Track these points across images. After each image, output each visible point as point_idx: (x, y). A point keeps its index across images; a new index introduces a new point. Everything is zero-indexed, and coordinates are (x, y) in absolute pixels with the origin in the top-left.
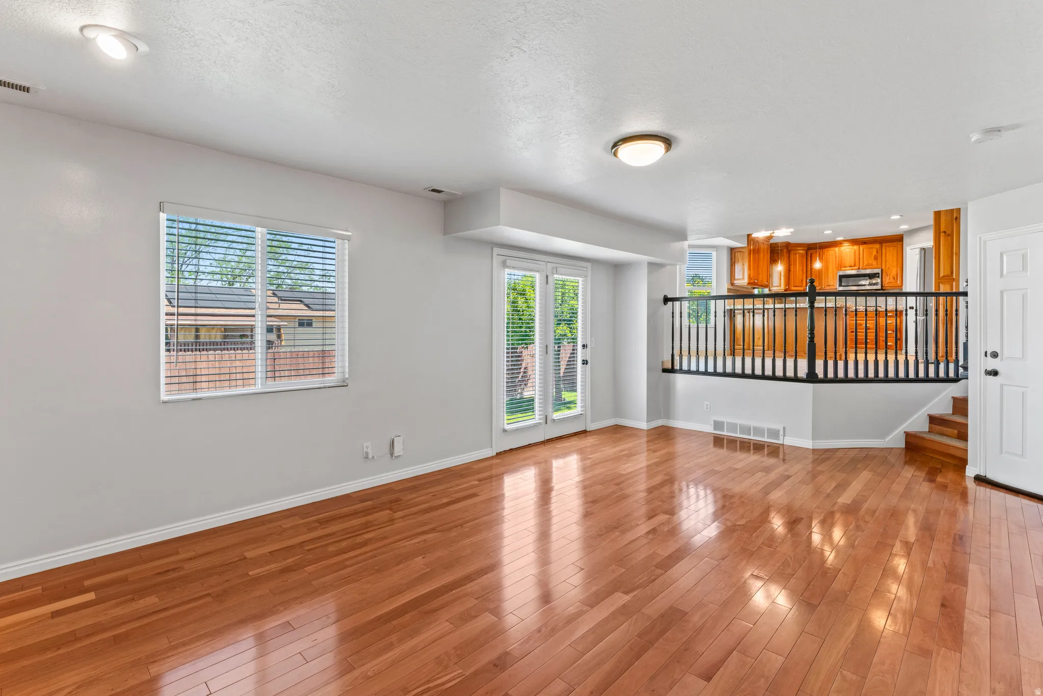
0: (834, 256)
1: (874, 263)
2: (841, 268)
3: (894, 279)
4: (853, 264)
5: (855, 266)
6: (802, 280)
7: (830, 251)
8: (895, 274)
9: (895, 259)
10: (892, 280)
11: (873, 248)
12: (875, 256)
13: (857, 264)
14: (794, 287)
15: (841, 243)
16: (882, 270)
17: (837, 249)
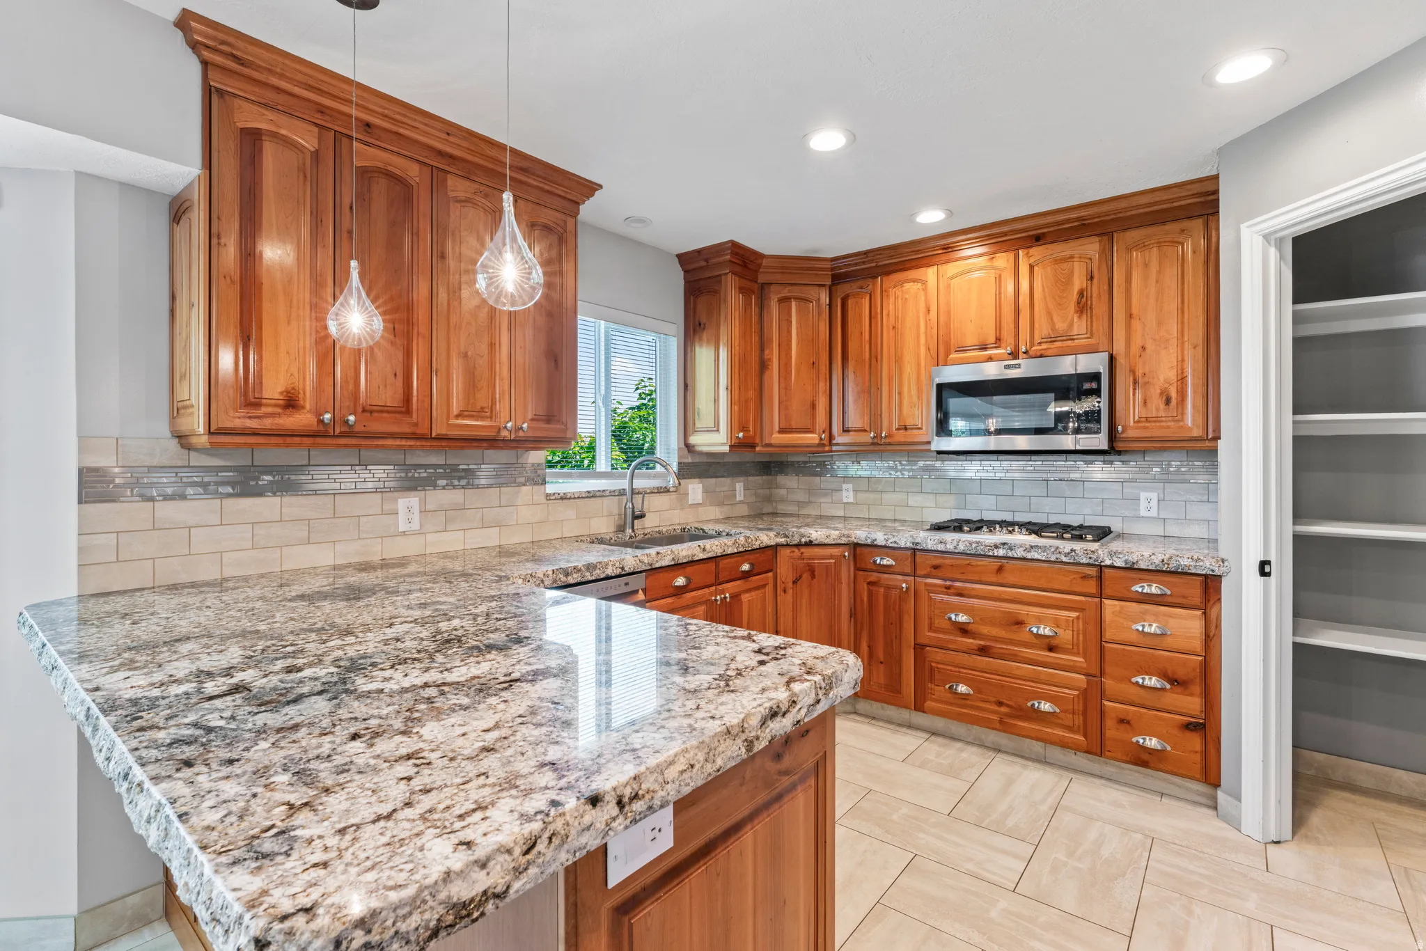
0: (922, 305)
1: (1080, 327)
2: (947, 354)
3: (1168, 401)
4: (992, 339)
5: (998, 341)
6: (813, 406)
7: (907, 286)
8: (1172, 375)
9: (1172, 306)
10: (1157, 404)
11: (1072, 257)
12: (1081, 293)
13: (1008, 337)
14: (781, 431)
15: (948, 249)
16: (1112, 359)
17: (931, 273)
